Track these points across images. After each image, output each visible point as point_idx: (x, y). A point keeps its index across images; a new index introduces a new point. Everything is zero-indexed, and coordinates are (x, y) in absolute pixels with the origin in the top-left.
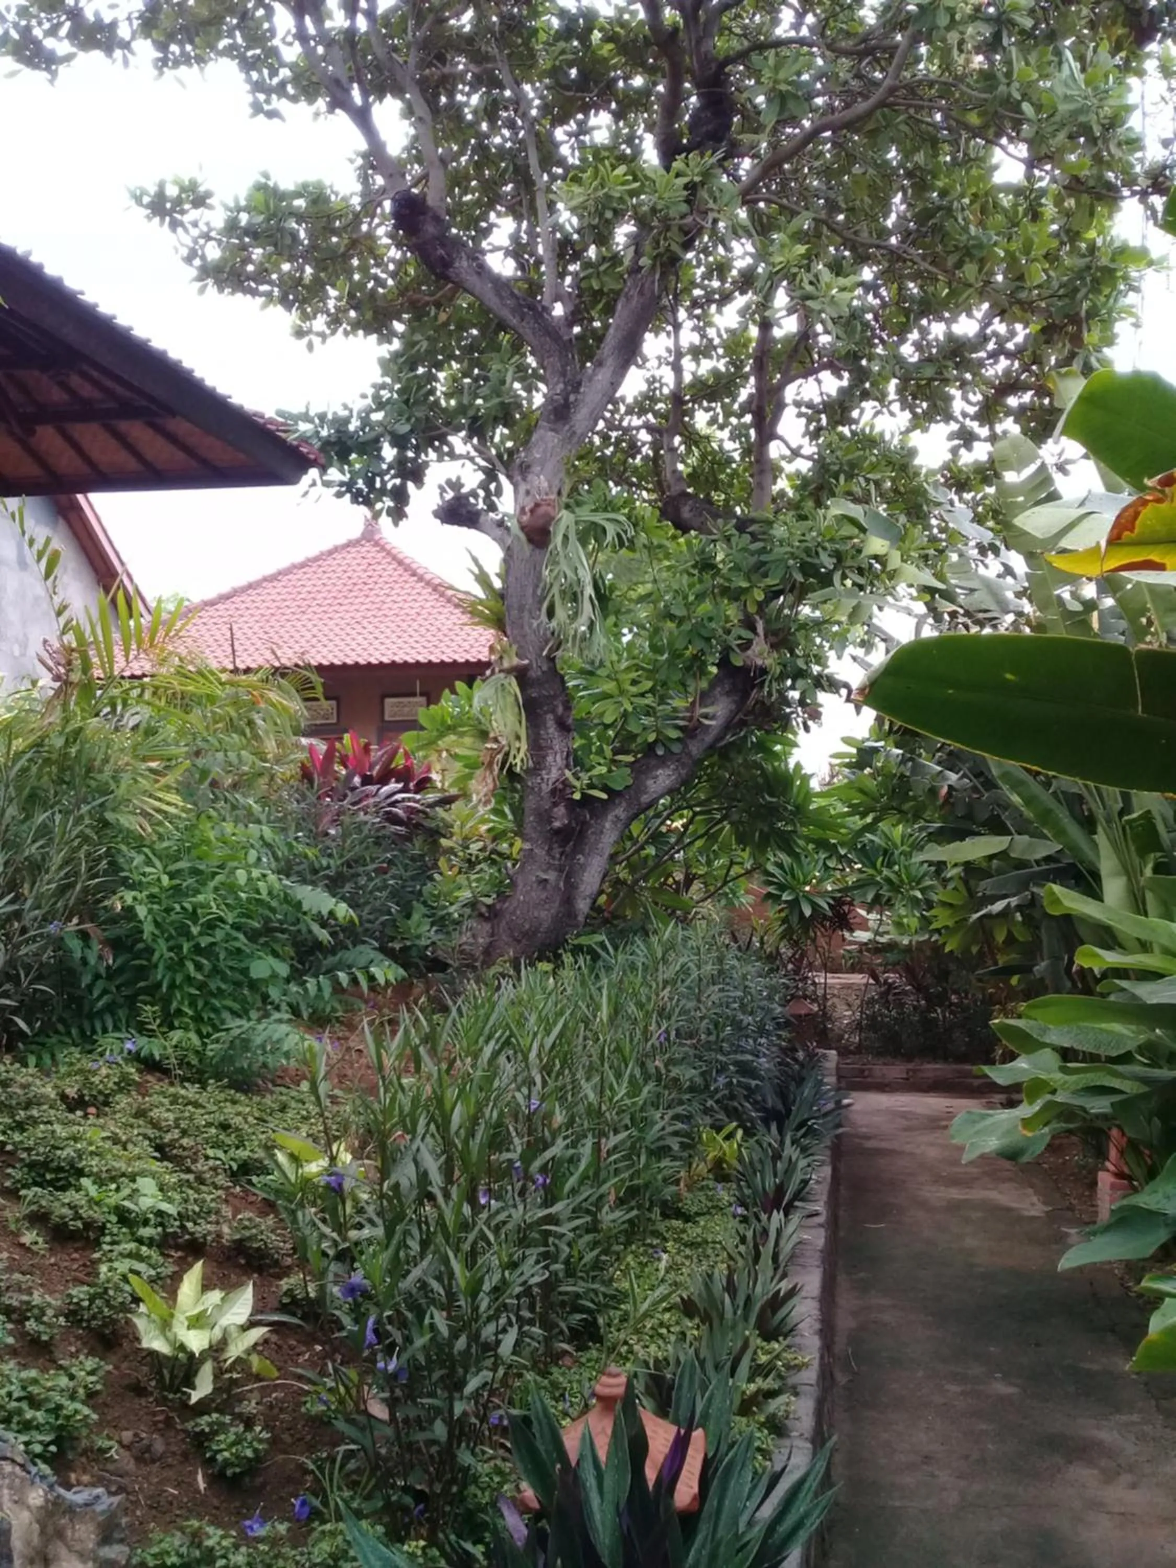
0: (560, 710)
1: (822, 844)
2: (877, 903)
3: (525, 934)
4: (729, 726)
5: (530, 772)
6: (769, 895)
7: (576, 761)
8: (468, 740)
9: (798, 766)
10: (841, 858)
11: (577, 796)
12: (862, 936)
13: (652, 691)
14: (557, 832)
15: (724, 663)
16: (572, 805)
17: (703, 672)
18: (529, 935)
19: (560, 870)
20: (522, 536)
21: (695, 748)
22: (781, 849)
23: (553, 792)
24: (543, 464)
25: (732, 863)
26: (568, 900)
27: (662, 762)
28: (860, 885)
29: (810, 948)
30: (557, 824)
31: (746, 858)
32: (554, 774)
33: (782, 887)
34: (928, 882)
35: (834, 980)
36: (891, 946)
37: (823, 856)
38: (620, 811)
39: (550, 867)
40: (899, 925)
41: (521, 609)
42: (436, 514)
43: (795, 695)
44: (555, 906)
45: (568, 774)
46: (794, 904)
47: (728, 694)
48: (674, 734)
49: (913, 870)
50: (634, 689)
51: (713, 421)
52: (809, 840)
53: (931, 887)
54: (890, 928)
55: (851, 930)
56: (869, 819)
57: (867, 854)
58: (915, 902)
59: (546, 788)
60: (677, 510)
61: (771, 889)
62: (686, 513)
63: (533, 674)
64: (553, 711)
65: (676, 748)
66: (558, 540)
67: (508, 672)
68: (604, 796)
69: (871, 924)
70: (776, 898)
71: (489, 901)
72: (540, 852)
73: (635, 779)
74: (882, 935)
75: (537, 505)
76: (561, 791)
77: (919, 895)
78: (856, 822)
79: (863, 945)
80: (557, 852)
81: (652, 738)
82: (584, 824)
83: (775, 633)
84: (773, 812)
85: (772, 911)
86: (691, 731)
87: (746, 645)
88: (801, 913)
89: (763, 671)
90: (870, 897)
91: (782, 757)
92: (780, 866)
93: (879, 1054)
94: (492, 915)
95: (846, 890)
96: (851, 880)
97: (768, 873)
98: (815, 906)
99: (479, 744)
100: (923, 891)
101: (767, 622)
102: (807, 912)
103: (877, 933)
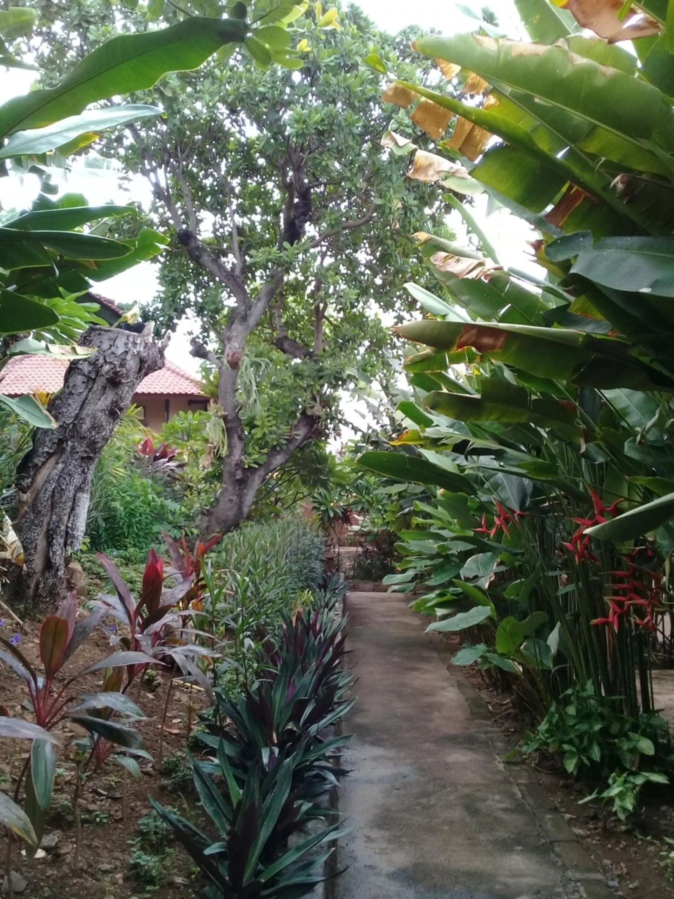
0: (240, 432)
1: (339, 485)
2: (363, 512)
3: (223, 521)
4: (305, 439)
5: (228, 456)
6: (314, 508)
7: (245, 452)
8: (199, 442)
9: (330, 453)
10: (347, 491)
11: (246, 466)
12: (356, 528)
13: (275, 425)
14: (238, 480)
15: (304, 413)
16: (244, 470)
17: (295, 417)
18: (225, 521)
19: (238, 495)
20: (228, 366)
21: (292, 447)
22: (322, 486)
23: (237, 465)
24: (236, 337)
25: (298, 493)
26: (240, 508)
27: (279, 453)
28: (355, 503)
29: (332, 532)
30: (238, 477)
31: (305, 490)
32: (237, 457)
33: (321, 504)
34: (385, 501)
35: (343, 550)
36: (369, 533)
37: (339, 489)
38: (262, 472)
39: (234, 494)
40: (373, 522)
41: (226, 393)
42: (191, 353)
43: (331, 426)
44: (235, 510)
45: (243, 458)
46: (326, 511)
47: (305, 426)
48: (284, 442)
49: (379, 496)
50: (269, 424)
51: (295, 301)
52: (334, 483)
53: (386, 504)
54: (369, 524)
55: (351, 524)
56: (360, 474)
57: (358, 489)
58: (379, 511)
59: (233, 463)
60: (282, 344)
61: (316, 505)
62: (286, 346)
63: (230, 418)
64: (237, 433)
65: (285, 447)
66: (243, 368)
67: (220, 417)
68: (257, 466)
69: (360, 522)
70: (318, 509)
71: (207, 508)
72: (230, 488)
73: (268, 459)
74: (365, 527)
75: (234, 354)
76: (239, 465)
77: (380, 507)
78: (354, 476)
79: (356, 533)
80: (237, 488)
81: (275, 443)
82: (248, 477)
83: (324, 402)
84: (319, 471)
85: (315, 515)
86: (290, 441)
87: (312, 408)
88: (329, 516)
89: (319, 417)
90: (359, 508)
91: (323, 449)
92: (320, 494)
93: (362, 579)
94: (208, 513)
95: (349, 505)
96: (351, 501)
97: (314, 497)
98: (335, 513)
99: (204, 444)
100: (382, 505)
101: (320, 397)
102: (332, 515)
103: (362, 526)
